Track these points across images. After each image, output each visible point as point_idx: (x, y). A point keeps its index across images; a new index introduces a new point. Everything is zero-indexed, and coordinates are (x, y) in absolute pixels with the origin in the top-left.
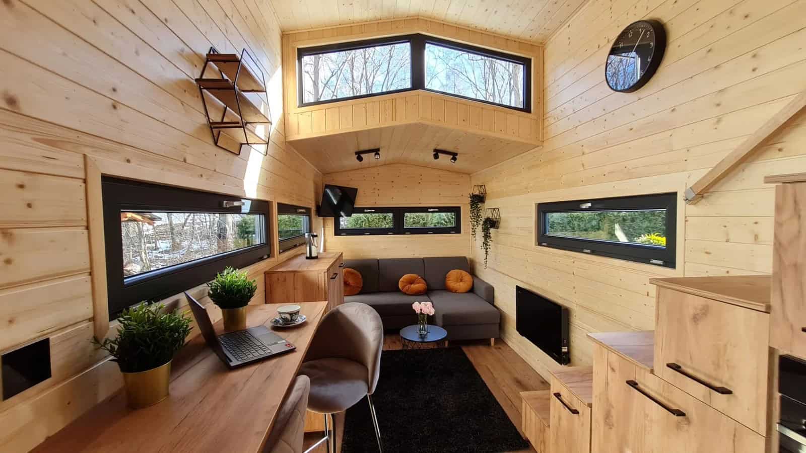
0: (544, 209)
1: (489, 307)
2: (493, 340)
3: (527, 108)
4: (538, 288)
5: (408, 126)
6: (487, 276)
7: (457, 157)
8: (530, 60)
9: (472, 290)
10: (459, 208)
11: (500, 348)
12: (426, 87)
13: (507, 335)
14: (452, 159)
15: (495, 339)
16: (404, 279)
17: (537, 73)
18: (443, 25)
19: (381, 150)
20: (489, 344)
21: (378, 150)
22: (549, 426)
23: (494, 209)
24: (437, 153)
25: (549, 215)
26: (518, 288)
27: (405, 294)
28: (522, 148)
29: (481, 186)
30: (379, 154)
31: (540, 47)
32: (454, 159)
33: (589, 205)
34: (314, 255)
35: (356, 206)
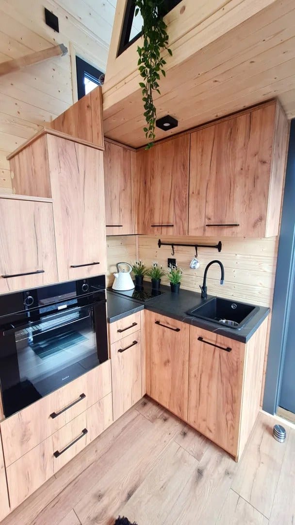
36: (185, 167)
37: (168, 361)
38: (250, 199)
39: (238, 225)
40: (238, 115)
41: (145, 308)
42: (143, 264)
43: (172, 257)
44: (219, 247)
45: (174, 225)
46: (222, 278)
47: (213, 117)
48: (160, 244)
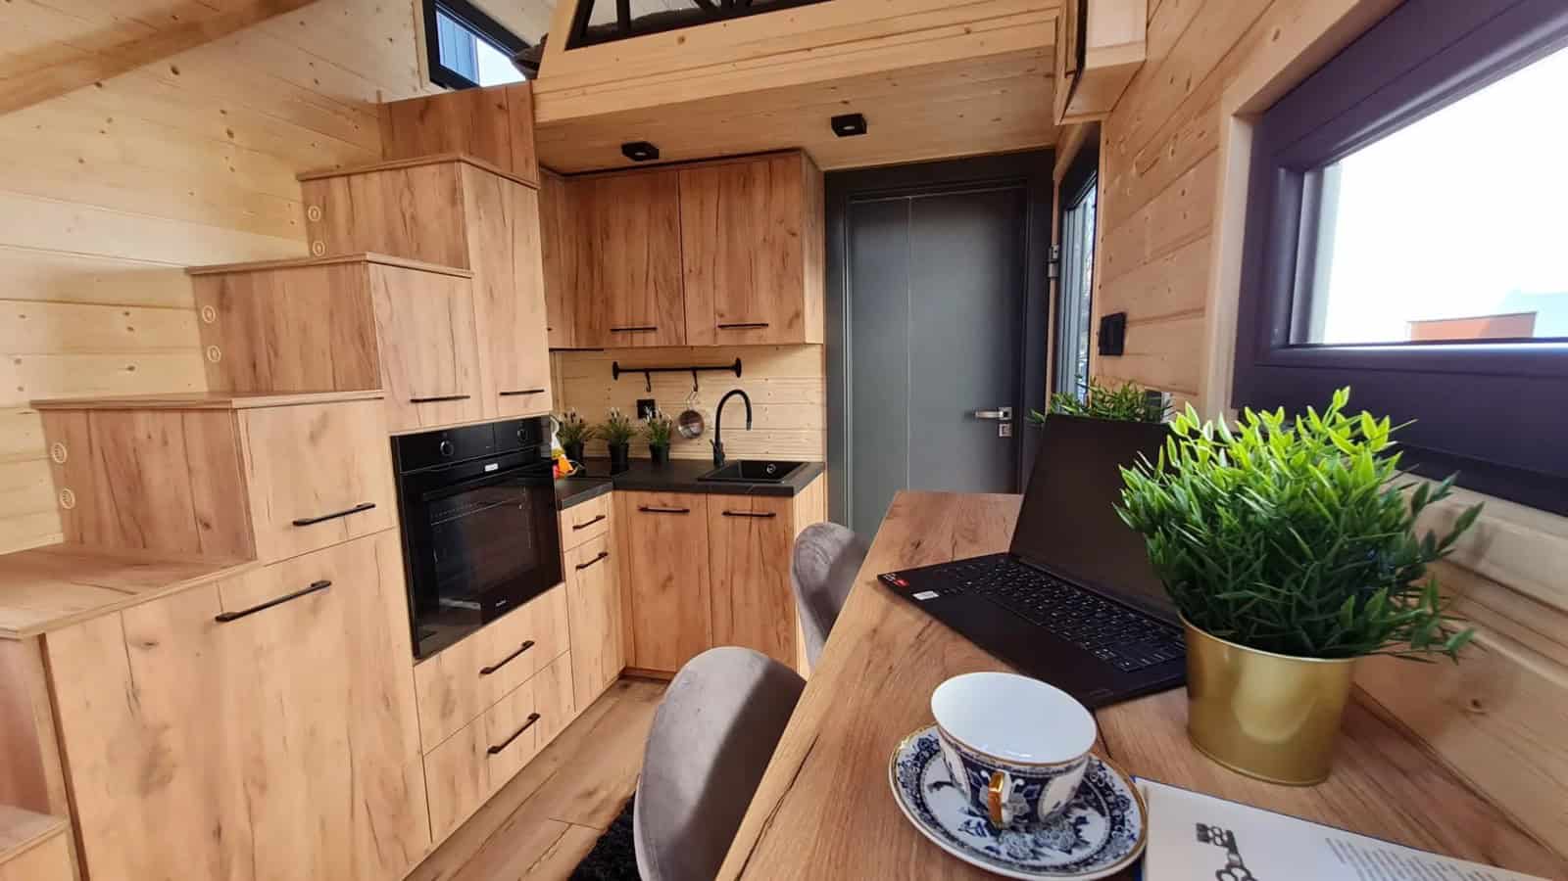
36: (673, 225)
37: (670, 578)
38: (781, 287)
39: (767, 325)
40: (754, 158)
41: (616, 488)
42: (580, 416)
43: (647, 397)
44: (737, 369)
45: (658, 327)
46: (749, 419)
47: (716, 154)
48: (617, 371)
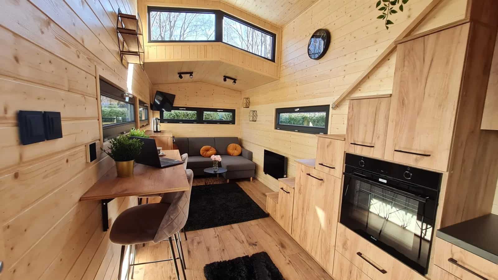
0: (279, 111)
1: (250, 162)
2: (251, 178)
3: (273, 60)
4: (274, 150)
5: (212, 62)
6: (249, 147)
7: (236, 81)
8: (276, 35)
9: (241, 155)
10: (234, 110)
11: (254, 182)
12: (223, 41)
13: (259, 176)
14: (234, 82)
15: (253, 178)
16: (203, 148)
17: (279, 42)
18: (234, 8)
19: (194, 73)
20: (249, 180)
21: (192, 73)
22: (278, 203)
23: (254, 111)
24: (225, 78)
25: (281, 114)
26: (265, 151)
27: (203, 157)
28: (270, 80)
29: (247, 98)
30: (192, 75)
31: (280, 28)
32: (235, 82)
33: (298, 109)
34: (159, 130)
35: (174, 106)
